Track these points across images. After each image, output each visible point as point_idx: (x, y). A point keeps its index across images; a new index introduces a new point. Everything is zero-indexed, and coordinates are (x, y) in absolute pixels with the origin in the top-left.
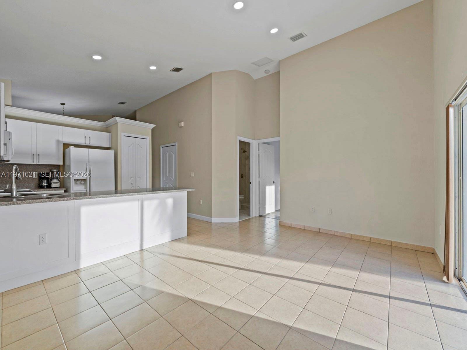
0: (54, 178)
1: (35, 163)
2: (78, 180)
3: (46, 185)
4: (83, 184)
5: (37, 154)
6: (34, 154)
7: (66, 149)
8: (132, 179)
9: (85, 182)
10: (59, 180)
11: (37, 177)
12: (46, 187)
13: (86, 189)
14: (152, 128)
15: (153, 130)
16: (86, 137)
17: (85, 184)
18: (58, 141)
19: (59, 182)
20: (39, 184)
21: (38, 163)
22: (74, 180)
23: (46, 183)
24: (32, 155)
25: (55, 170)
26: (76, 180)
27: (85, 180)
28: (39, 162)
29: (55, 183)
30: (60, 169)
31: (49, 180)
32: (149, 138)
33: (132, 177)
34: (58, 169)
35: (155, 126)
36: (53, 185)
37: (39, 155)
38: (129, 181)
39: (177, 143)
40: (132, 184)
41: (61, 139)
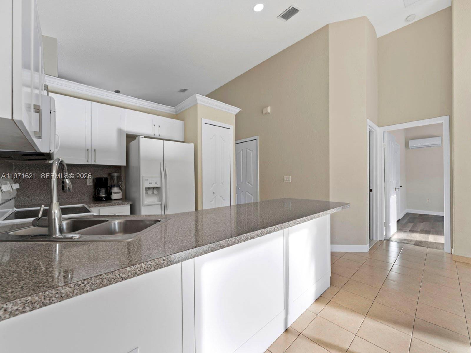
0: (114, 186)
1: (90, 163)
2: (149, 188)
3: (104, 196)
4: (156, 194)
5: (93, 149)
6: (89, 149)
7: (130, 142)
8: (214, 185)
9: (158, 192)
10: (121, 189)
11: (91, 184)
12: (104, 199)
13: (160, 203)
14: (236, 114)
15: (237, 116)
16: (155, 126)
17: (160, 194)
18: (120, 131)
19: (121, 191)
20: (95, 194)
21: (93, 163)
22: (145, 188)
23: (104, 193)
24: (86, 150)
25: (116, 174)
26: (148, 189)
27: (158, 188)
28: (95, 161)
29: (116, 193)
30: (121, 172)
31: (109, 188)
32: (233, 127)
33: (214, 184)
34: (118, 172)
35: (240, 111)
36: (114, 196)
37: (95, 150)
38: (211, 189)
39: (258, 136)
40: (214, 193)
41: (124, 128)
